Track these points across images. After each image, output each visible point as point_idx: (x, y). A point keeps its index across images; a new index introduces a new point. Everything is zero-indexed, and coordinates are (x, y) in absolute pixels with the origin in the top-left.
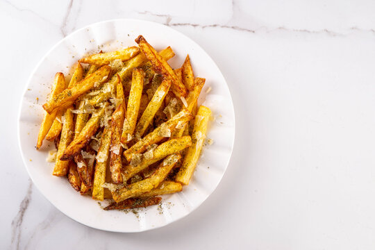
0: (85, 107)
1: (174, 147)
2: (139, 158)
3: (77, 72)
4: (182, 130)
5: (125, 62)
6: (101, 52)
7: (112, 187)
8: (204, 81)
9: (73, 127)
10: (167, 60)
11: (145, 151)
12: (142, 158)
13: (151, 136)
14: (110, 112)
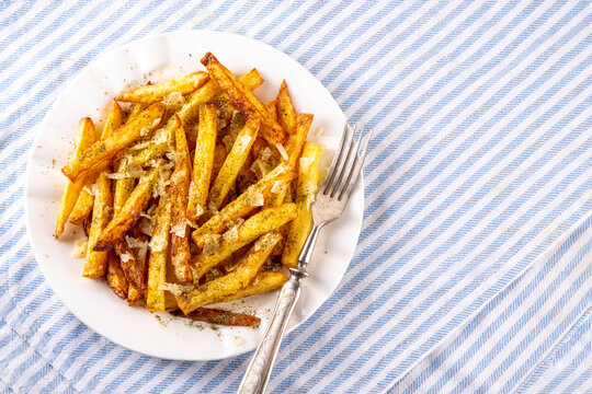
0: (128, 169)
1: (270, 220)
2: (217, 242)
3: (112, 115)
4: (282, 195)
5: (187, 96)
6: (149, 83)
7: (175, 289)
8: (311, 117)
9: (111, 201)
10: (252, 89)
11: (225, 230)
12: (221, 241)
13: (233, 206)
14: (168, 174)
